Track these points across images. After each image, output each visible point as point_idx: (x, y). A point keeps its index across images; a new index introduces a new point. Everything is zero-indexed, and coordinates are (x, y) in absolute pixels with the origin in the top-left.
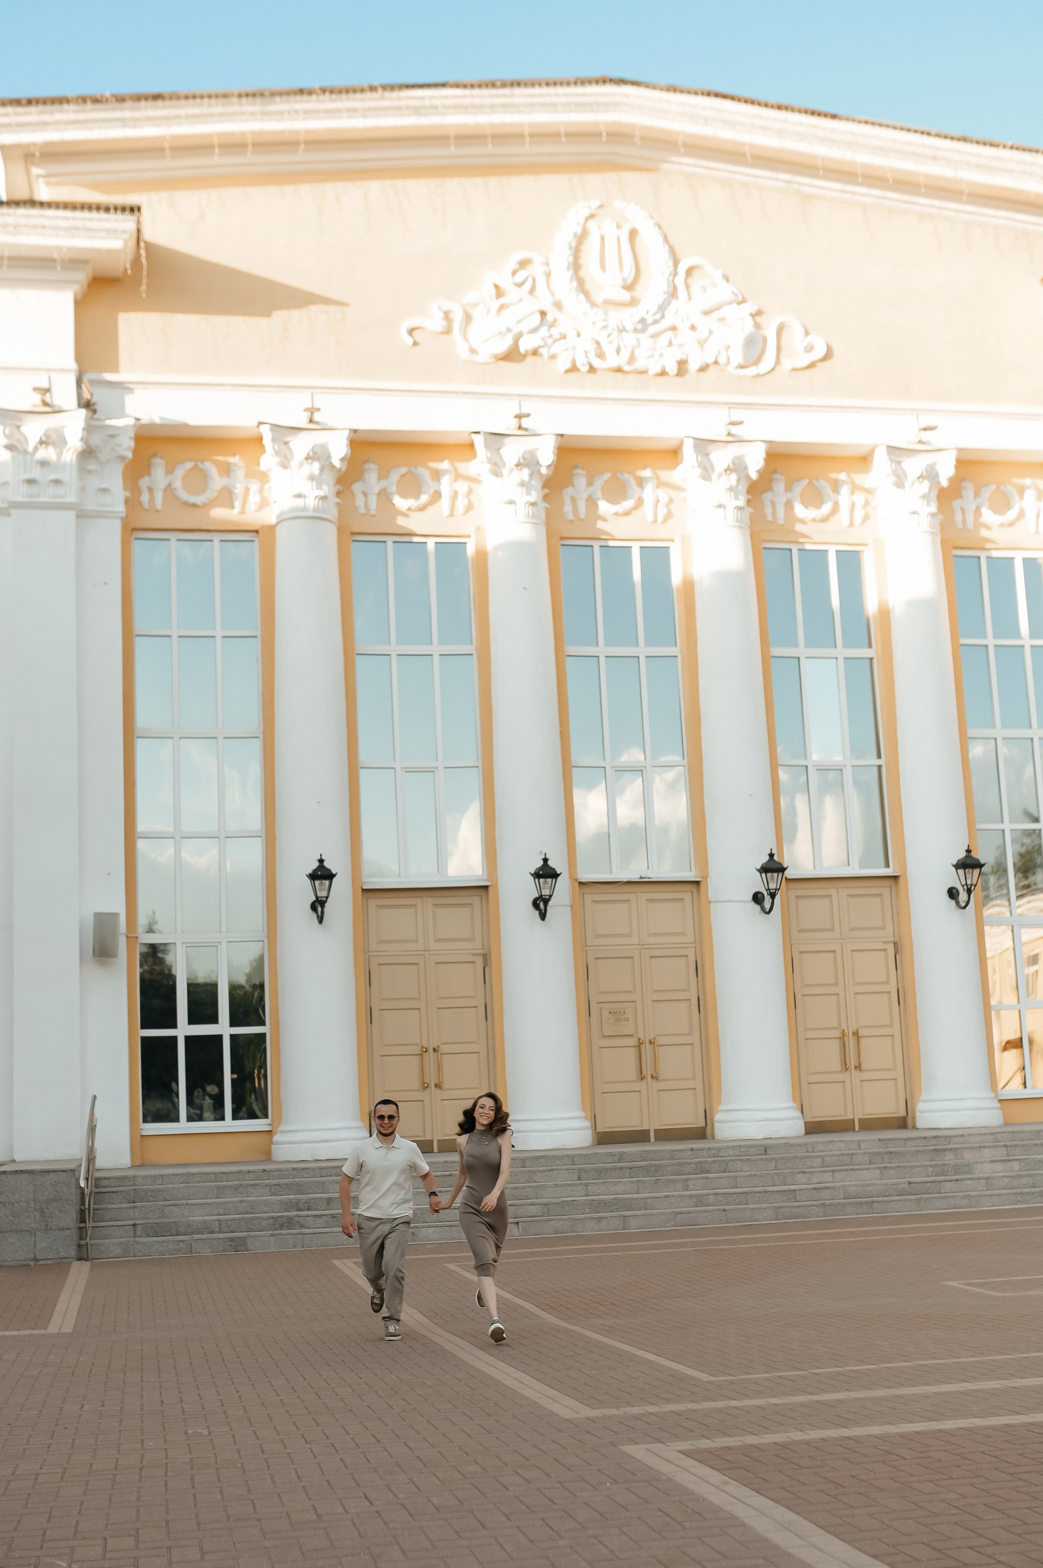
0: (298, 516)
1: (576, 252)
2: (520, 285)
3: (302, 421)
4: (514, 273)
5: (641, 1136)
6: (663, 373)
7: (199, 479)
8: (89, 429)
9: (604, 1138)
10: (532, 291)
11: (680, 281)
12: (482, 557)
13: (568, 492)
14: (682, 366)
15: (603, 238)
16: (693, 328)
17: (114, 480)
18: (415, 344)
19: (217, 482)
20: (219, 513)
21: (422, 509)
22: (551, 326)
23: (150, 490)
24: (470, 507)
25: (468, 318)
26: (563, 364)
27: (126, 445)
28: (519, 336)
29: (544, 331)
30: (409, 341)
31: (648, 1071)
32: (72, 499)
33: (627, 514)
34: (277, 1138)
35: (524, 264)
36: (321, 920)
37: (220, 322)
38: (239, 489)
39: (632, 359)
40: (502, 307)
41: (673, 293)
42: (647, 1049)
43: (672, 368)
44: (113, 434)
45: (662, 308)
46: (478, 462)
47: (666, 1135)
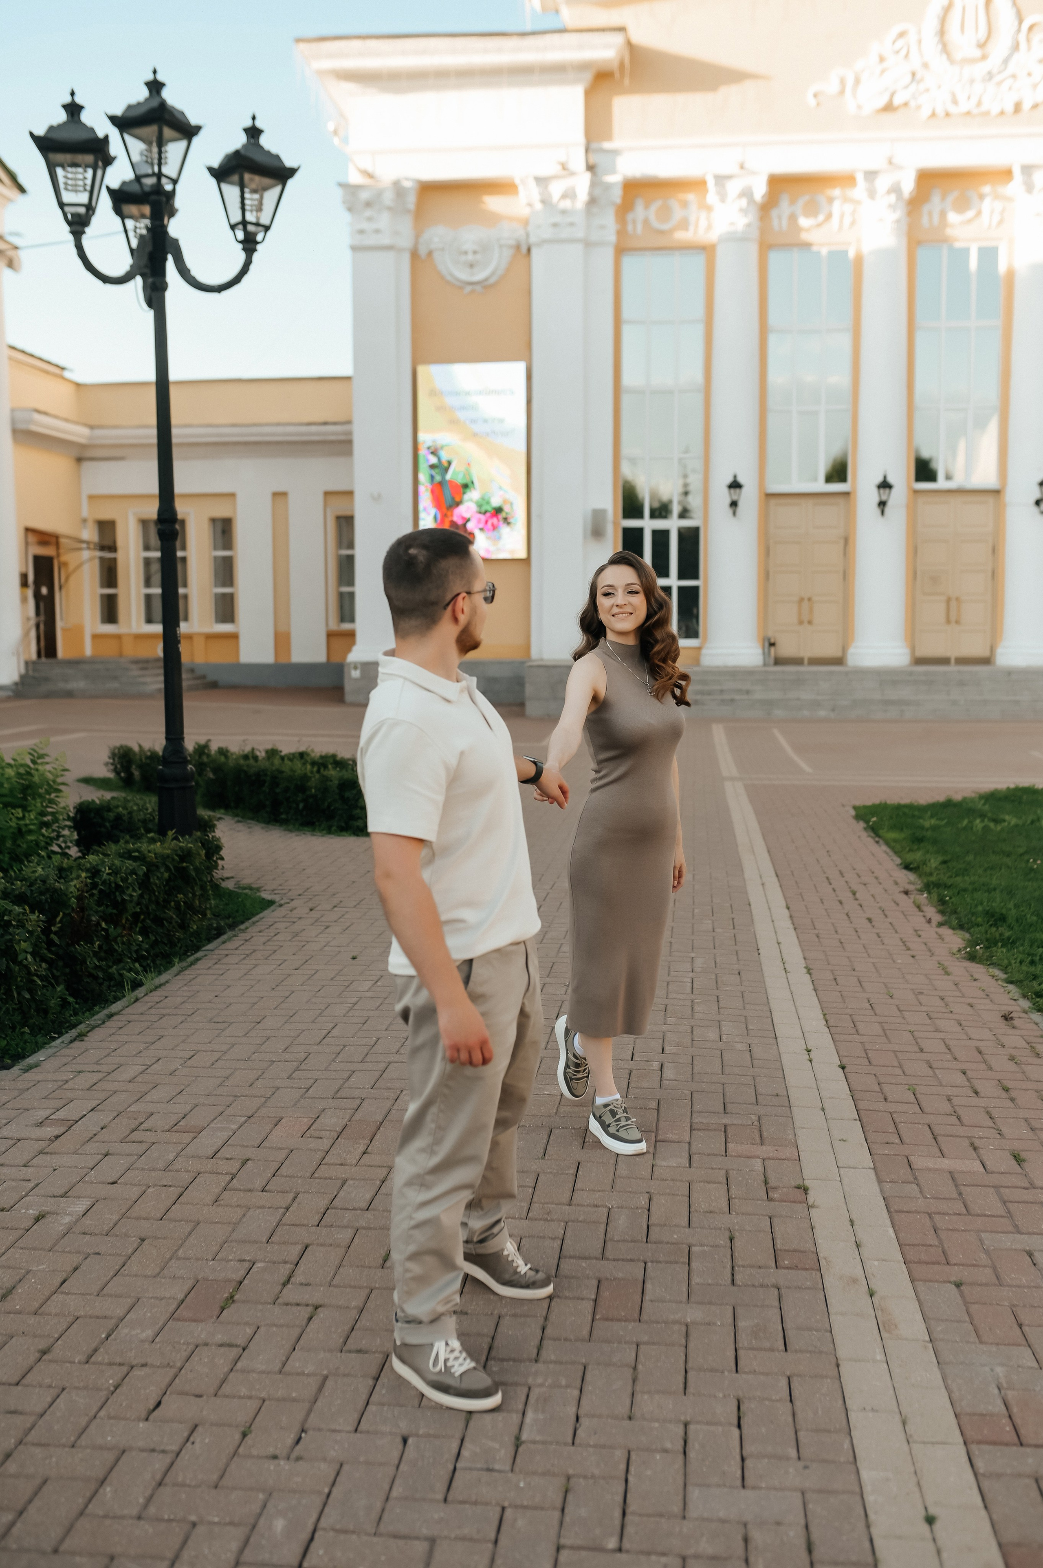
0: (731, 238)
1: (943, 21)
2: (897, 52)
3: (735, 170)
4: (894, 43)
5: (945, 661)
6: (1002, 113)
7: (665, 213)
8: (593, 184)
9: (919, 661)
10: (907, 56)
11: (1022, 37)
12: (859, 261)
13: (926, 209)
14: (1018, 108)
15: (964, 8)
16: (1029, 74)
17: (608, 220)
18: (818, 104)
19: (678, 214)
20: (680, 236)
21: (819, 225)
22: (918, 82)
23: (634, 222)
24: (853, 223)
25: (857, 81)
26: (926, 112)
27: (617, 195)
28: (892, 95)
29: (914, 86)
30: (812, 102)
31: (953, 618)
32: (580, 234)
33: (970, 221)
34: (704, 651)
35: (902, 35)
36: (734, 514)
37: (681, 99)
38: (692, 219)
39: (979, 104)
40: (883, 71)
41: (1016, 47)
42: (953, 604)
43: (1009, 108)
44: (608, 187)
45: (1006, 61)
46: (860, 190)
47: (962, 661)
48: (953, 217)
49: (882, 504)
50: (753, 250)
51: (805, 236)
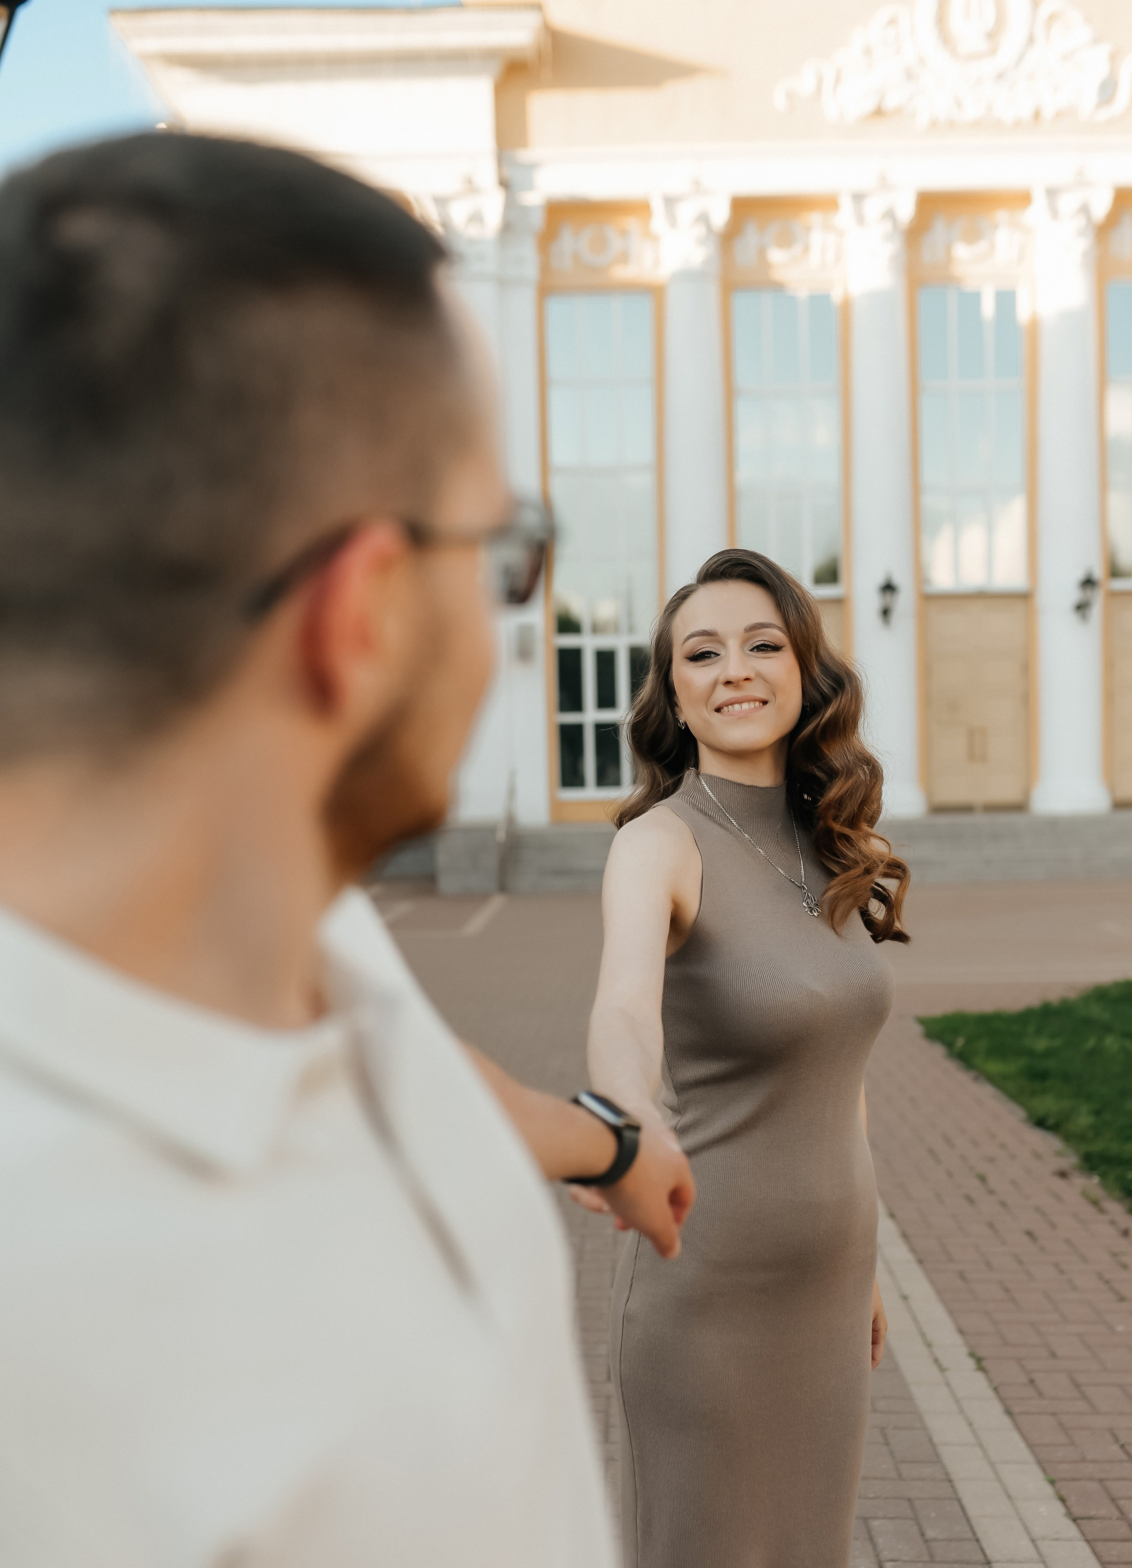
0: (686, 276)
2: (887, 44)
3: (687, 188)
4: (882, 32)
5: (968, 809)
6: (1018, 122)
7: (601, 244)
8: (508, 206)
9: (937, 809)
10: (898, 48)
11: (1038, 30)
12: (846, 307)
13: (927, 242)
14: (1037, 115)
16: (1050, 74)
17: (528, 249)
18: (791, 107)
19: (616, 244)
20: (619, 273)
21: (794, 260)
22: (916, 83)
23: (561, 254)
24: (839, 257)
25: (838, 80)
26: (924, 120)
27: (538, 220)
29: (909, 86)
31: (977, 754)
32: (492, 270)
33: (981, 256)
35: (891, 22)
38: (634, 251)
39: (990, 111)
40: (870, 66)
41: (1032, 41)
42: (977, 737)
43: (1027, 116)
44: (527, 209)
45: (1021, 57)
46: (845, 215)
47: (993, 808)
48: (962, 251)
49: (886, 613)
50: (712, 292)
51: (779, 275)
